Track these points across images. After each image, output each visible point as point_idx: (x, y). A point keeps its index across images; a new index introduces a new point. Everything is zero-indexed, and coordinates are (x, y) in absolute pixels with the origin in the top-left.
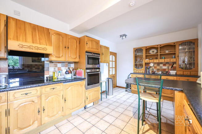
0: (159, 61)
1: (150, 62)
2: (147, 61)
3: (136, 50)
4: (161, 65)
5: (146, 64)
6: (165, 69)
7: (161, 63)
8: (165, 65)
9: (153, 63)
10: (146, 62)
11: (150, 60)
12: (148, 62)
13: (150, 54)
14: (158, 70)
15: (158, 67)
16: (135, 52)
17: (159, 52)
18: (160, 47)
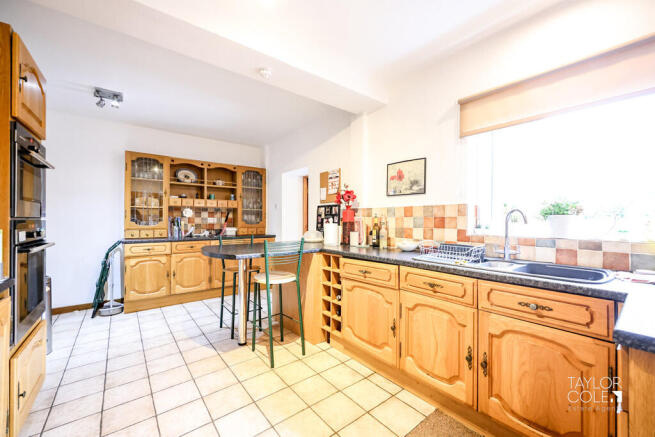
0: (206, 203)
1: (184, 204)
2: (175, 201)
3: (138, 159)
4: (205, 215)
5: (171, 209)
6: (213, 225)
7: (205, 209)
8: (211, 214)
9: (191, 208)
10: (172, 204)
11: (184, 200)
12: (179, 204)
13: (178, 181)
14: (198, 227)
15: (198, 221)
16: (133, 165)
17: (206, 180)
18: (208, 170)
